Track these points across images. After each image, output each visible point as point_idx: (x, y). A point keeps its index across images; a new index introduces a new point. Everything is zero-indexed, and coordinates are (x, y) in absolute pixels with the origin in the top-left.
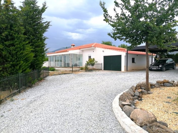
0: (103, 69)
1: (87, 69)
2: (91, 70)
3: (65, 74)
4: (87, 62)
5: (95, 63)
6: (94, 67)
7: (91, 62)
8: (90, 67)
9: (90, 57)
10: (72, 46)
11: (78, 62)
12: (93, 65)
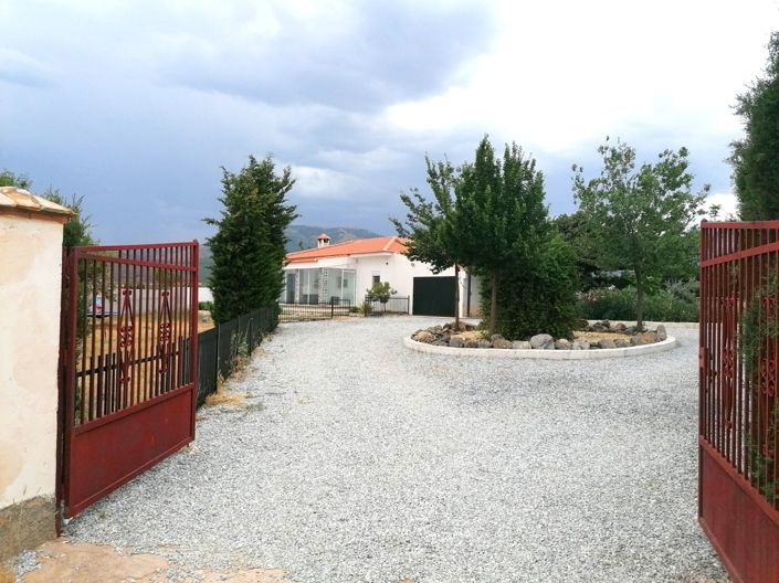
0: (411, 311)
1: (368, 311)
2: (379, 314)
3: (314, 320)
4: (370, 292)
5: (392, 296)
6: (388, 306)
7: (380, 293)
8: (377, 306)
9: (377, 279)
10: (320, 240)
11: (341, 294)
12: (384, 300)
